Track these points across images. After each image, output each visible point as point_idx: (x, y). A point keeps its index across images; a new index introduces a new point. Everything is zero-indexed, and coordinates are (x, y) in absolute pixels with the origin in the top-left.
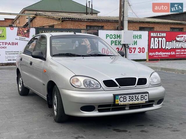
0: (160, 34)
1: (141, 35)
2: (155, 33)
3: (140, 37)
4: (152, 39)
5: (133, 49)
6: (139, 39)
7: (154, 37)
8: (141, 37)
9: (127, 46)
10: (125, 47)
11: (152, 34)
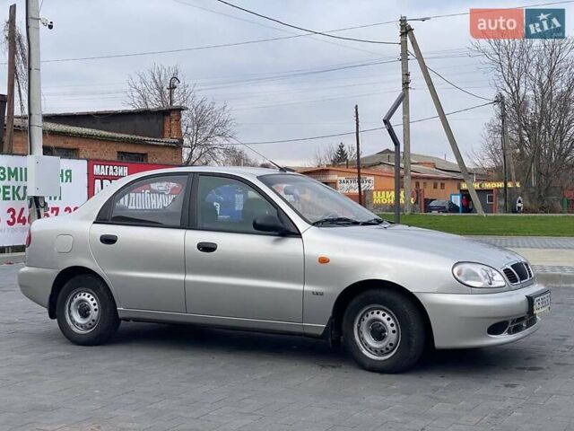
0: (114, 170)
1: (70, 171)
2: (103, 167)
3: (68, 176)
4: (98, 182)
5: (52, 212)
6: (66, 181)
7: (102, 178)
8: (70, 176)
9: (42, 204)
10: (38, 205)
11: (97, 170)
